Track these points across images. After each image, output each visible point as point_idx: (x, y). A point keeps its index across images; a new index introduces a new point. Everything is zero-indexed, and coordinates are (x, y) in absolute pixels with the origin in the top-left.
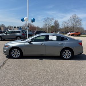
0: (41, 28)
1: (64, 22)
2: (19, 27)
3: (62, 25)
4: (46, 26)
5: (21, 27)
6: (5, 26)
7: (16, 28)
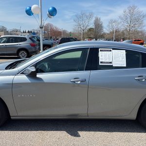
0: (70, 33)
1: (112, 22)
2: (31, 32)
3: (108, 26)
4: (80, 29)
5: (36, 32)
6: (7, 30)
7: (26, 32)
